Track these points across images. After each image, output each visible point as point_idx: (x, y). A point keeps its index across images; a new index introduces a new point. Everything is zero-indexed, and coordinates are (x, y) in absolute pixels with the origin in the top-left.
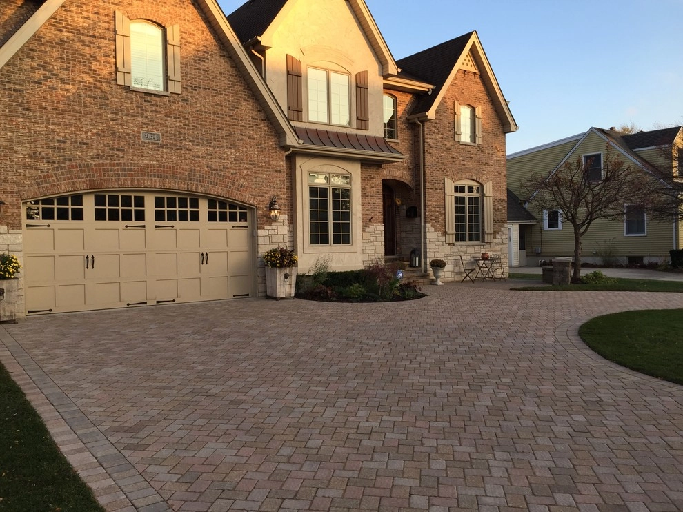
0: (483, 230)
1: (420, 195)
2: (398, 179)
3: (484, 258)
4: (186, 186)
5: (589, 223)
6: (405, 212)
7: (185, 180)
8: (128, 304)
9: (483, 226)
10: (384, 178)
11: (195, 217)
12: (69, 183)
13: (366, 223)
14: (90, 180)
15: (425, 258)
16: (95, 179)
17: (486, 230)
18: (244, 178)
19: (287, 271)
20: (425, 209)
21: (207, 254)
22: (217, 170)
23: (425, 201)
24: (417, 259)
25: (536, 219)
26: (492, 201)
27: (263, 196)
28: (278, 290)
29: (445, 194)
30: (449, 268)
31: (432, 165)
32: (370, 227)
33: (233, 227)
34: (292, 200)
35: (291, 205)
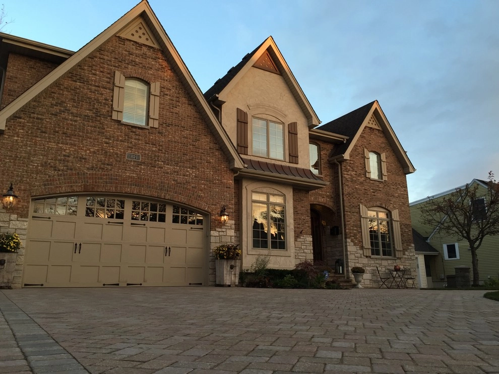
0: (394, 247)
1: (341, 217)
2: (323, 204)
3: (397, 269)
4: (156, 194)
5: (481, 239)
6: (329, 231)
7: (157, 189)
8: (104, 285)
9: (394, 244)
10: (311, 203)
11: (162, 219)
12: (68, 186)
13: (298, 235)
14: (84, 185)
15: (348, 267)
16: (88, 184)
17: (396, 247)
18: (201, 190)
19: (233, 263)
20: (345, 228)
21: (170, 248)
22: (181, 184)
23: (345, 221)
24: (341, 267)
25: (437, 251)
26: (399, 225)
27: (215, 205)
28: (225, 278)
29: (360, 217)
30: (367, 276)
31: (349, 194)
32: (302, 237)
33: (192, 228)
34: (239, 213)
35: (238, 216)
